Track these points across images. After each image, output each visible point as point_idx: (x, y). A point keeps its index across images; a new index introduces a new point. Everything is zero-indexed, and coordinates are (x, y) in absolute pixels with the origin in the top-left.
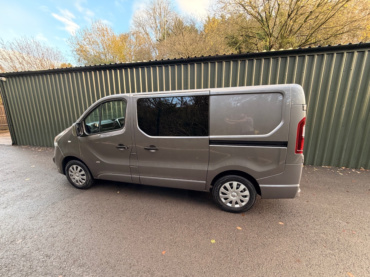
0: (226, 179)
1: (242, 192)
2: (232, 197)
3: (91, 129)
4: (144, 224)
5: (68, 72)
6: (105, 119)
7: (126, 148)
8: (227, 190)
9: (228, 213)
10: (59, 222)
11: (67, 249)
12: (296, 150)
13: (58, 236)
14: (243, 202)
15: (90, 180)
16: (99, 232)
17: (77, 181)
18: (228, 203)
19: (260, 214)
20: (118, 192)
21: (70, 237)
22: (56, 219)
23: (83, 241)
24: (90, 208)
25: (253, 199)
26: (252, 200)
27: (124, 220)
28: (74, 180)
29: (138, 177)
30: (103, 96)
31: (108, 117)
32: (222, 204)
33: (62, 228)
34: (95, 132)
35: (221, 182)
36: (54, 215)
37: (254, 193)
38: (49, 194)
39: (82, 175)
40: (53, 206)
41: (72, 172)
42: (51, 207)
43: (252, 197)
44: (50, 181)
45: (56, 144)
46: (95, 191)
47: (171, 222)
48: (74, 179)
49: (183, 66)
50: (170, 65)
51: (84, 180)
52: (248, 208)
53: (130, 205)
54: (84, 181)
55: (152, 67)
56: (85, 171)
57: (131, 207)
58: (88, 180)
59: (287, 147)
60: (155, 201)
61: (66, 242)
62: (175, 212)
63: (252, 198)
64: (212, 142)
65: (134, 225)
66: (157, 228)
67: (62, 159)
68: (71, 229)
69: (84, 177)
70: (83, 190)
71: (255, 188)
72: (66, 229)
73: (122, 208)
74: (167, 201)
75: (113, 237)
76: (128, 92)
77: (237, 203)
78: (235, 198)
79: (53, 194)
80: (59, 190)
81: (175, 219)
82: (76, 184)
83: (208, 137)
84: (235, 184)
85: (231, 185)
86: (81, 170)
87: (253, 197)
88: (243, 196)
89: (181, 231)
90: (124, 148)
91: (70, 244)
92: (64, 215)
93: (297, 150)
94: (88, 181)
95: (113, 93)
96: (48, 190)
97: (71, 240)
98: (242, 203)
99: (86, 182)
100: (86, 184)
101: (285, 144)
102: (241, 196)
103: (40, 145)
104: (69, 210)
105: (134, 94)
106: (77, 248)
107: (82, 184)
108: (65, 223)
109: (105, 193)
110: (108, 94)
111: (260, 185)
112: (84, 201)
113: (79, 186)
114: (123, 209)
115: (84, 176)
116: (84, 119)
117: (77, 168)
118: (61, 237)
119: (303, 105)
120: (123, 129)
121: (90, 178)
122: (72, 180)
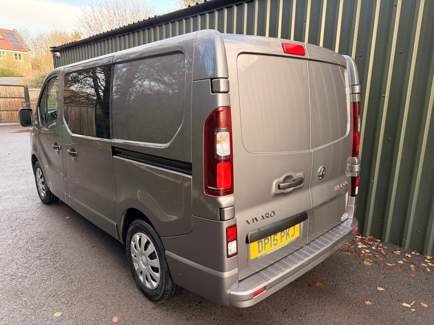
2: (142, 265)
7: (58, 148)
20: (68, 217)
25: (162, 278)
29: (69, 197)
37: (163, 267)
39: (42, 183)
41: (37, 177)
48: (39, 187)
52: (159, 296)
54: (44, 192)
59: (191, 175)
78: (145, 267)
86: (42, 176)
87: (163, 275)
93: (208, 186)
98: (152, 282)
102: (150, 267)
111: (166, 252)
113: (42, 198)
115: (44, 186)
116: (40, 104)
117: (39, 172)
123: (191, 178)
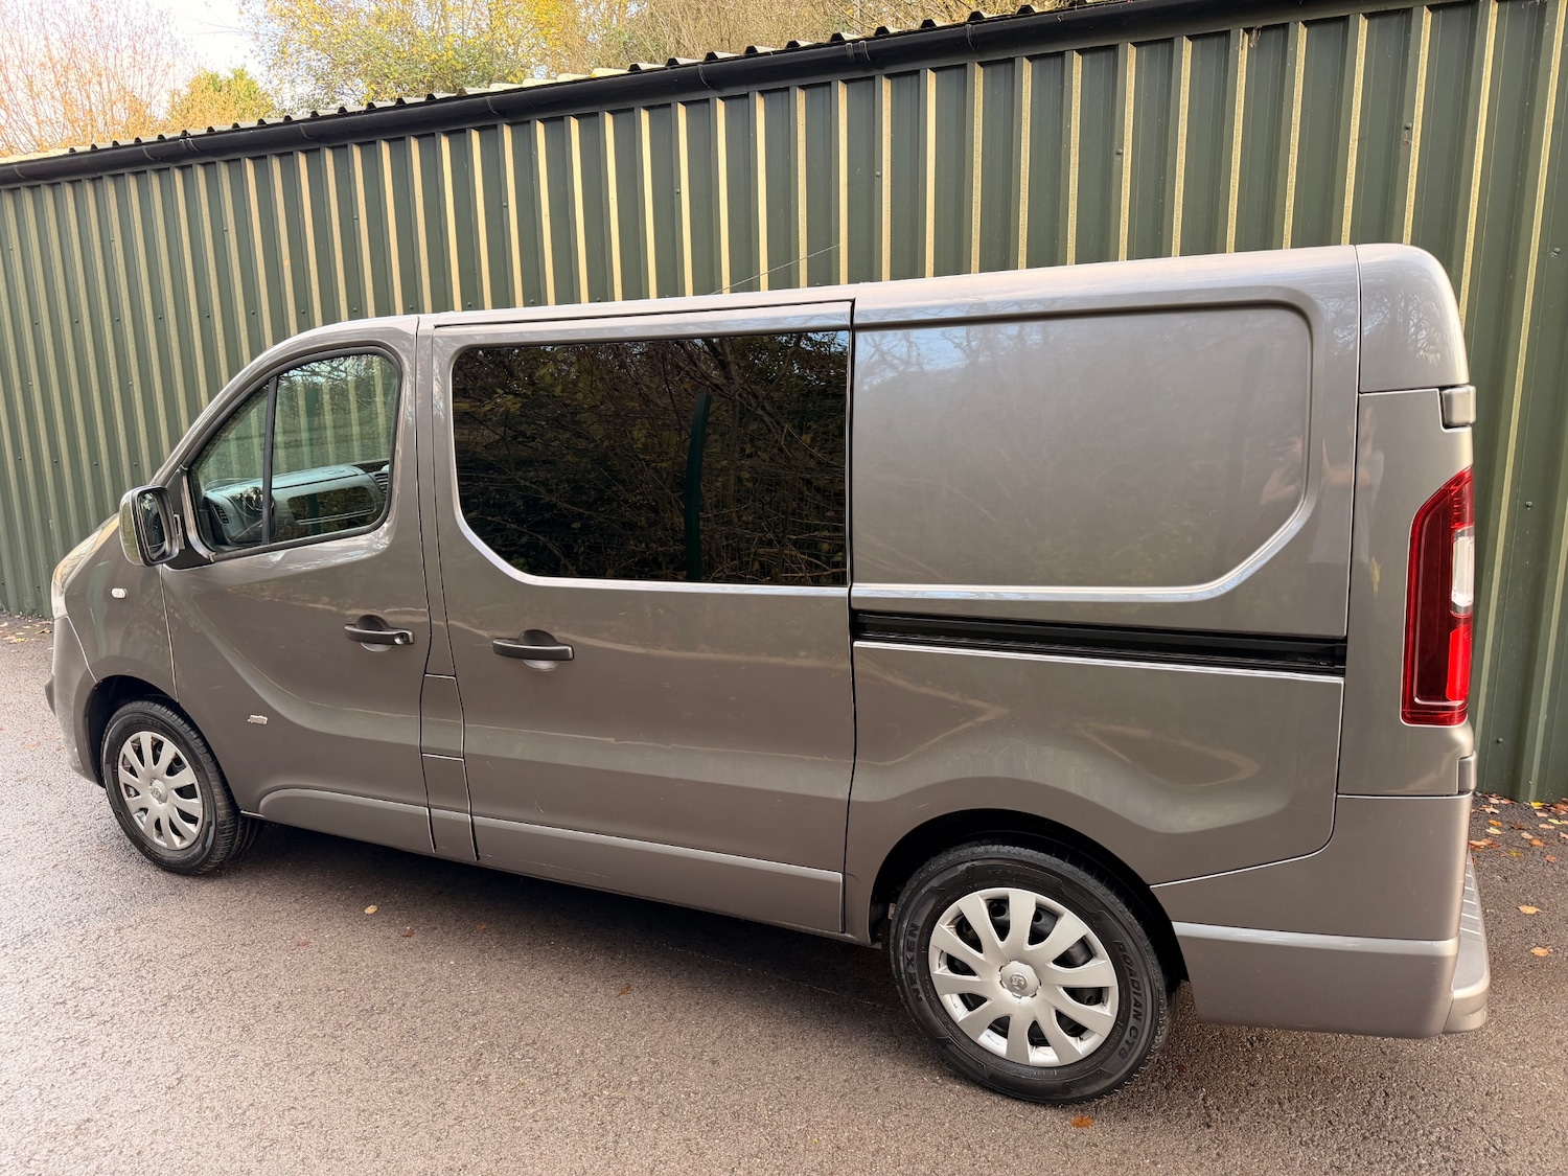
0: (963, 867)
1: (1065, 960)
2: (1007, 994)
3: (226, 520)
4: (453, 1095)
5: (167, 165)
6: (290, 469)
7: (398, 641)
8: (976, 944)
9: (987, 1095)
10: (34, 1034)
11: (42, 1166)
12: (1408, 701)
13: (13, 1100)
14: (1084, 1036)
15: (224, 823)
16: (212, 1109)
17: (158, 824)
18: (989, 1032)
19: (1209, 1127)
20: (371, 910)
21: (67, 1110)
22: (24, 1016)
23: (123, 1140)
24: (199, 981)
25: (1137, 1016)
26: (1132, 1022)
27: (356, 1062)
28: (145, 819)
29: (463, 823)
30: (280, 334)
31: (331, 448)
32: (943, 1030)
33: (41, 1062)
34: (250, 542)
35: (934, 883)
36: (16, 995)
37: (1146, 979)
38: (17, 886)
39: (181, 792)
40: (23, 952)
41: (132, 771)
42: (10, 952)
43: (1133, 1002)
44: (36, 818)
45: (58, 605)
46: (249, 892)
47: (612, 1103)
48: (145, 810)
49: (842, 92)
50: (762, 93)
51: (193, 820)
52: (1111, 1076)
53: (412, 989)
54: (191, 826)
55: (646, 108)
56: (198, 769)
57: (414, 999)
58: (210, 824)
59: (1341, 673)
60: (562, 979)
61: (42, 1132)
62: (655, 1054)
63: (1133, 1008)
64: (864, 621)
65: (400, 1093)
66: (518, 1129)
67: (87, 693)
68: (83, 1077)
69: (194, 806)
70: (187, 881)
71: (1152, 943)
72: (58, 1071)
73: (362, 1000)
74: (628, 988)
75: (274, 1141)
76: (413, 306)
77: (1037, 1038)
78: (1026, 1000)
79: (37, 886)
80: (68, 869)
81: (637, 1093)
82: (157, 840)
83: (841, 591)
84: (1023, 904)
85: (998, 908)
86: (177, 760)
87: (1140, 1006)
88: (1075, 993)
89: (651, 1159)
90: (389, 641)
91: (61, 1144)
92: (64, 1002)
93: (1417, 700)
94: (212, 828)
95: (330, 317)
96: (14, 863)
97: (70, 1127)
98: (1071, 1040)
99: (204, 834)
100: (204, 848)
101: (1329, 653)
102: (1062, 991)
103: (20, 608)
104: (93, 980)
105: (444, 317)
106: (87, 1166)
107: (186, 844)
108: (61, 1043)
109: (298, 907)
110: (305, 324)
111: (1180, 928)
112: (176, 941)
113: (168, 856)
114: (368, 1007)
115: (193, 800)
116: (193, 463)
117: (157, 746)
118: (24, 1108)
119: (1442, 388)
120: (381, 532)
121: (222, 812)
122: (135, 816)
123: (1340, 685)
